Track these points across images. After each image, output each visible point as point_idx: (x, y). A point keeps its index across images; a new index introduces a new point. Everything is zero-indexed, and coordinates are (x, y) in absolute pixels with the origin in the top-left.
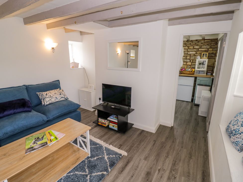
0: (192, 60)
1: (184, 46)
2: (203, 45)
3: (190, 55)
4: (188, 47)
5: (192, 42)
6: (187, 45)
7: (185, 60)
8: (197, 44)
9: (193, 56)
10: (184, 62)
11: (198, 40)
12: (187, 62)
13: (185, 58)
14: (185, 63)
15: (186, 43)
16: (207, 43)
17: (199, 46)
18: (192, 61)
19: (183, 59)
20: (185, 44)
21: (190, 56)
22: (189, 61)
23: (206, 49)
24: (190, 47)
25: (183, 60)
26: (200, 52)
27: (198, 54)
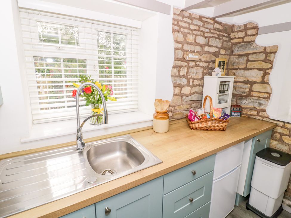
0: (191, 78)
1: (174, 31)
2: (211, 35)
3: (186, 64)
4: (185, 36)
5: (192, 20)
6: (182, 30)
7: (178, 81)
8: (202, 31)
9: (193, 67)
10: (176, 86)
11: (204, 19)
12: (181, 87)
13: (177, 74)
14: (177, 90)
15: (178, 21)
16: (218, 33)
17: (205, 37)
18: (191, 84)
19: (172, 76)
20: (176, 23)
21: (189, 67)
22: (184, 81)
23: (217, 50)
24: (189, 36)
25: (173, 78)
26: (206, 57)
27: (203, 62)
